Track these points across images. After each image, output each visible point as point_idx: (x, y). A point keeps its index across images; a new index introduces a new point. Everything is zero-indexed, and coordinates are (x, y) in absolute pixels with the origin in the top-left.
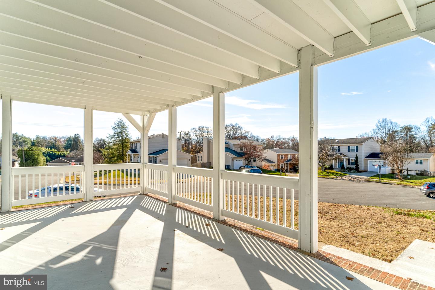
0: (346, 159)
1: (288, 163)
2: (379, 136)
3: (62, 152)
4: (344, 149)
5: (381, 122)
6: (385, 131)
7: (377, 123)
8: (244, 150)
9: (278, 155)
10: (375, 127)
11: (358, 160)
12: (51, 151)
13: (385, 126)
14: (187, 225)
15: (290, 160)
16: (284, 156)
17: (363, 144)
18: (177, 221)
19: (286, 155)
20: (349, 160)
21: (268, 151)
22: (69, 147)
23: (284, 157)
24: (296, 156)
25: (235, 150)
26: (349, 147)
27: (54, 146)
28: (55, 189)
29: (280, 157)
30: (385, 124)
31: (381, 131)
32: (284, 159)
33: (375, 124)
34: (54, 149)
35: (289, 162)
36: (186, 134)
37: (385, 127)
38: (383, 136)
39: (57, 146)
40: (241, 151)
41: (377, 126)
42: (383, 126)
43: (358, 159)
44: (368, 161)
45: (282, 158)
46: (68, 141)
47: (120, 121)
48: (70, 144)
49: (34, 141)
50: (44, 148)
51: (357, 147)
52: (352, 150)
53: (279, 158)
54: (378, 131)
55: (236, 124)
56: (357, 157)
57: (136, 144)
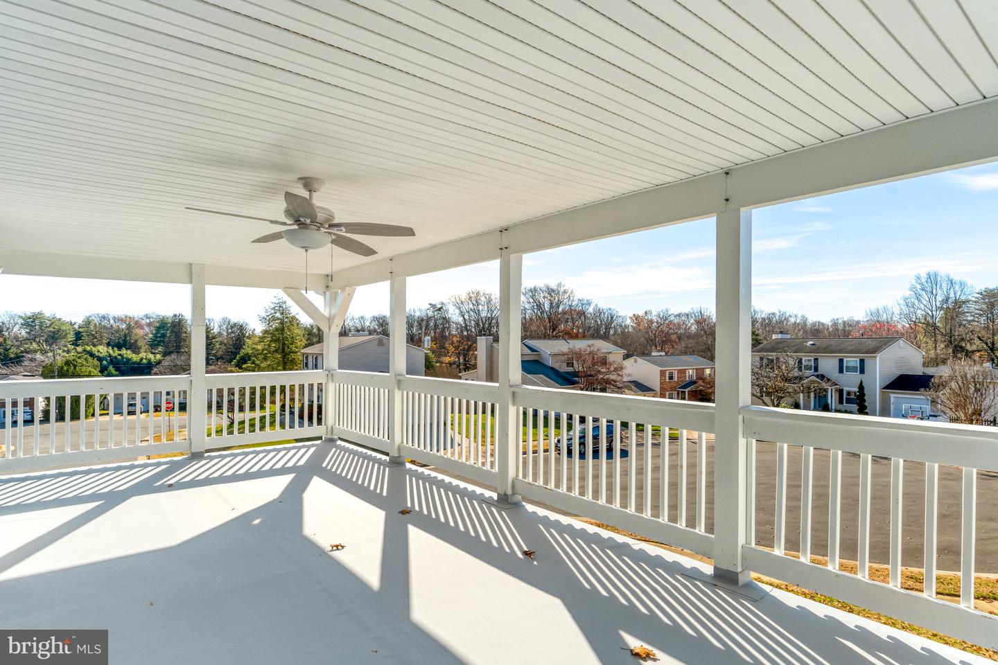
0: (833, 390)
1: (687, 390)
2: (919, 312)
3: (145, 356)
4: (828, 365)
5: (923, 280)
6: (936, 301)
7: (914, 283)
8: (578, 367)
9: (662, 373)
10: (908, 293)
11: (864, 395)
12: (120, 355)
13: (934, 291)
15: (692, 383)
16: (676, 373)
17: (879, 356)
19: (682, 372)
20: (841, 392)
21: (635, 361)
22: (160, 341)
23: (676, 376)
24: (708, 371)
25: (556, 366)
26: (841, 361)
27: (125, 341)
29: (667, 376)
30: (934, 286)
31: (924, 301)
32: (676, 380)
33: (909, 286)
34: (127, 349)
35: (689, 389)
36: (437, 310)
37: (934, 293)
38: (931, 314)
39: (132, 341)
40: (571, 369)
41: (913, 288)
42: (929, 289)
43: (866, 391)
44: (892, 395)
45: (671, 378)
46: (158, 329)
47: (279, 303)
48: (164, 336)
49: (81, 330)
50: (102, 347)
51: (862, 361)
52: (849, 369)
53: (665, 380)
54: (916, 302)
55: (559, 285)
56: (861, 388)
57: (316, 358)
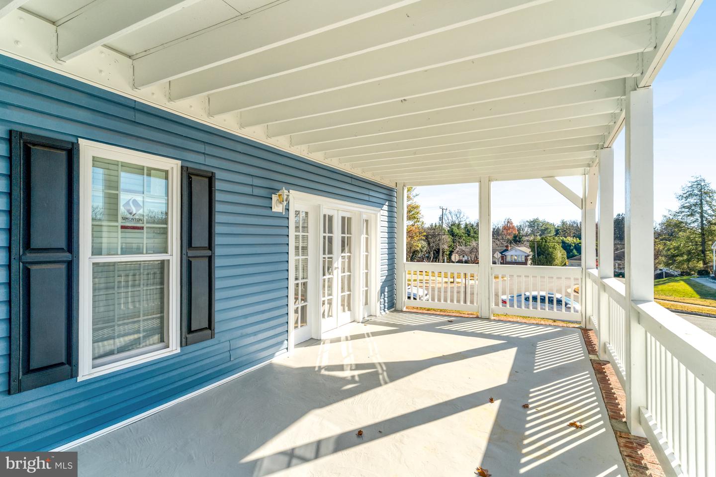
14: (530, 406)
18: (532, 390)
28: (535, 298)
49: (559, 228)
